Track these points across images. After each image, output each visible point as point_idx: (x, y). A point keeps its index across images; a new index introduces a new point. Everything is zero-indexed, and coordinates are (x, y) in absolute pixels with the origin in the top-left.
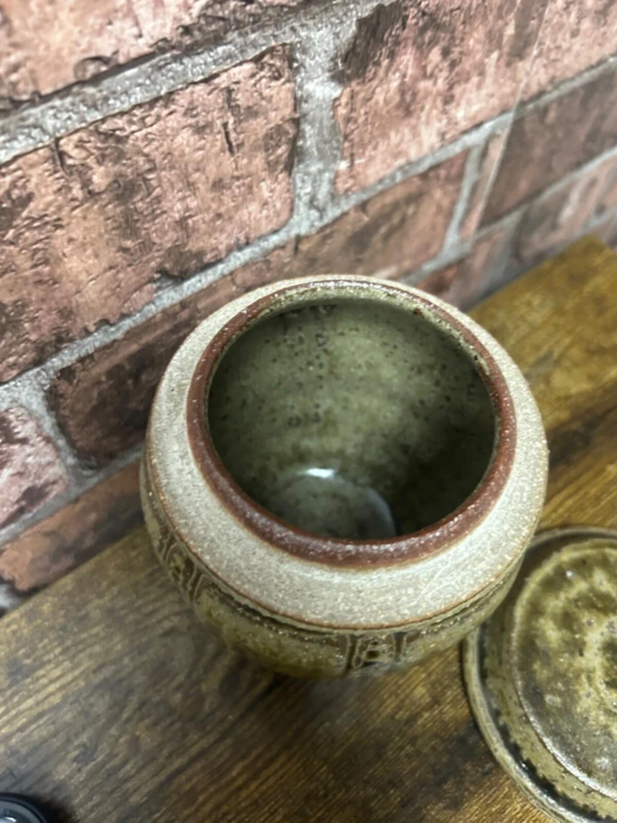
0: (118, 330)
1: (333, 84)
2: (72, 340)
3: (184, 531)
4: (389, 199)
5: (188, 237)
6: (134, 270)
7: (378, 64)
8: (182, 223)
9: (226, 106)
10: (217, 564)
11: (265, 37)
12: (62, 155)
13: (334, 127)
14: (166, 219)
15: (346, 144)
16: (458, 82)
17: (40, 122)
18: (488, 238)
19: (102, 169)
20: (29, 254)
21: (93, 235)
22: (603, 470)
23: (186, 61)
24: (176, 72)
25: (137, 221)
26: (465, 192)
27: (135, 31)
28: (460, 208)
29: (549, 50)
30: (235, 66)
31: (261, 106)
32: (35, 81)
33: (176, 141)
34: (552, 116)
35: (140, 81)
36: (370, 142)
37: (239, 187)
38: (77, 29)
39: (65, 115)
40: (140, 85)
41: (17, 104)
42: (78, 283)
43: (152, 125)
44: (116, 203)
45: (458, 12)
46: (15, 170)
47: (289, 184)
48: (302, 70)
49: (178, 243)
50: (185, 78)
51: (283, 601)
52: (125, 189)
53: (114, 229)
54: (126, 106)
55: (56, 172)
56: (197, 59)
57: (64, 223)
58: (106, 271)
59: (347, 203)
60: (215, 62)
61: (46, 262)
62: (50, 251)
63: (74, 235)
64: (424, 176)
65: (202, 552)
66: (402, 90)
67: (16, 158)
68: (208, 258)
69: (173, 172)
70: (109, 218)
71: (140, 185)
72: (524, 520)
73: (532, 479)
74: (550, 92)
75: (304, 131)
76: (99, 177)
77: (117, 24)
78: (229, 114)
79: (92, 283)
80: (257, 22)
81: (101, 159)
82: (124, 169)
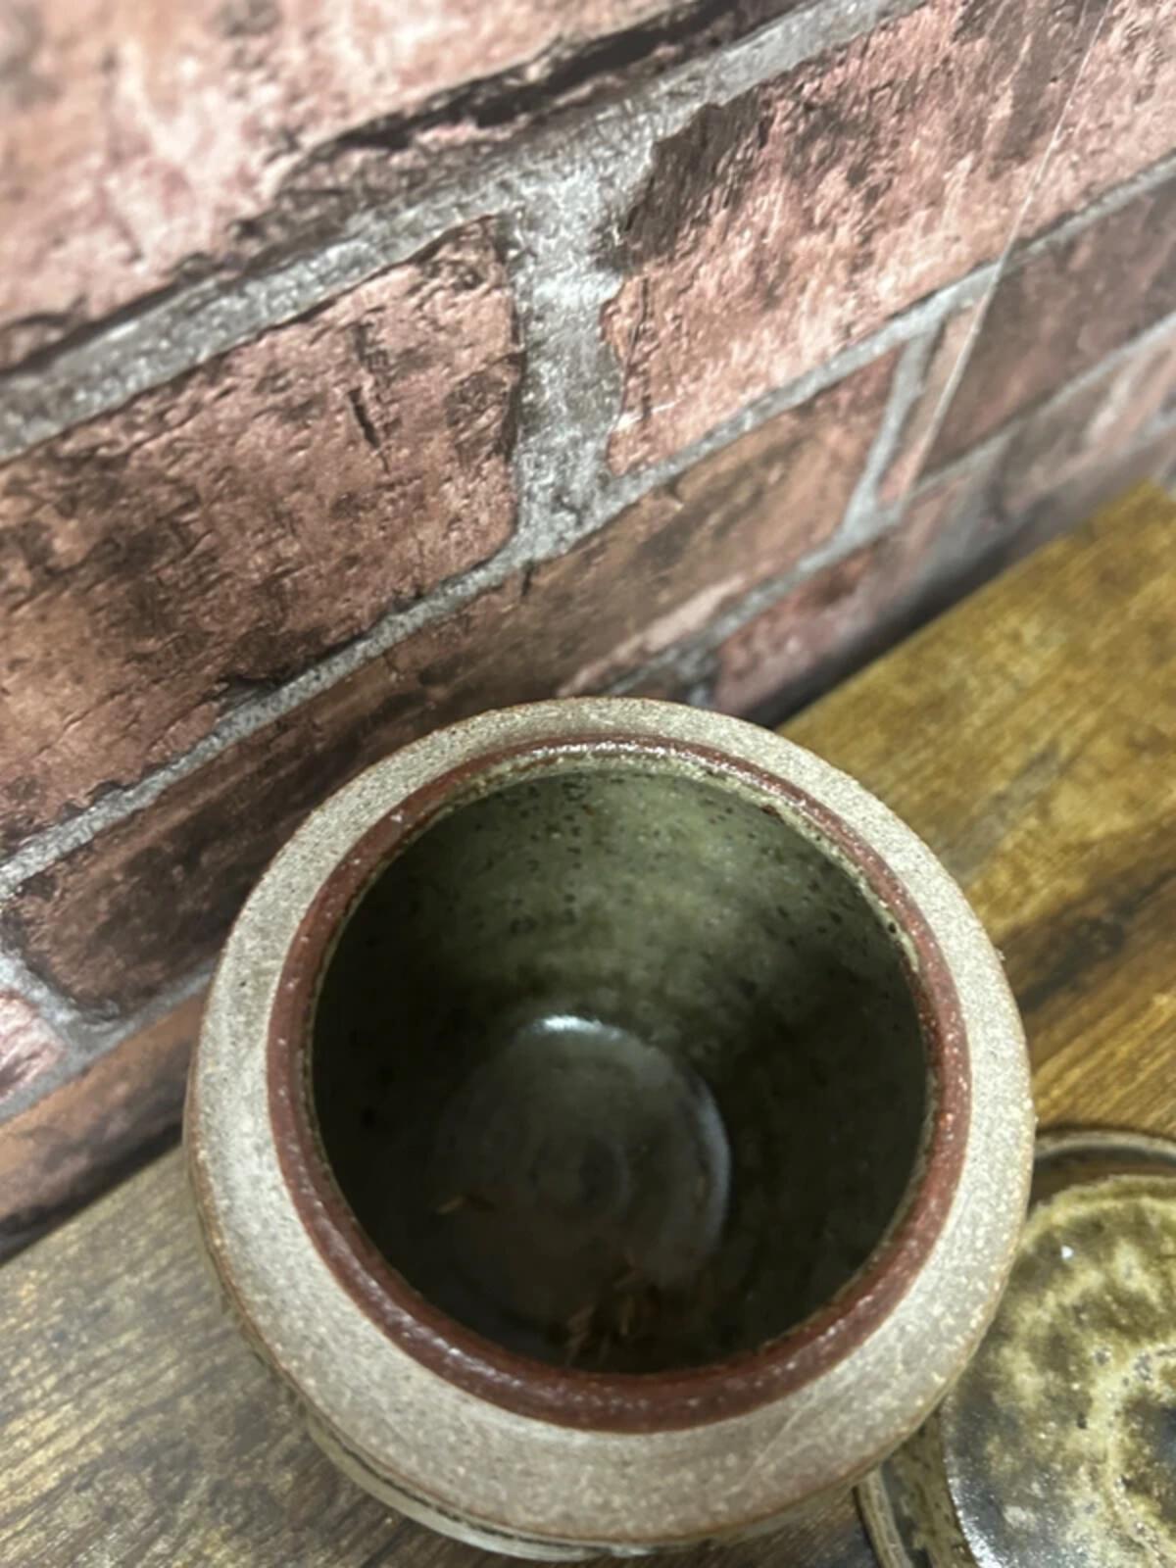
0: (141, 793)
1: (600, 276)
2: (40, 829)
3: (262, 1320)
4: (726, 464)
5: (283, 609)
6: (167, 688)
7: (705, 221)
8: (270, 586)
9: (354, 357)
10: (331, 1398)
11: (438, 213)
13: (605, 355)
14: (232, 586)
15: (633, 382)
16: (884, 227)
18: (937, 491)
19: (72, 524)
21: (66, 646)
22: (1147, 1005)
23: (252, 288)
24: (231, 314)
25: (167, 601)
26: (893, 421)
27: (122, 249)
28: (880, 452)
29: (1086, 134)
30: (373, 278)
31: (436, 345)
33: (240, 442)
34: (1083, 255)
35: (146, 345)
36: (686, 369)
37: (392, 502)
40: (148, 354)
42: (41, 733)
43: (182, 423)
44: (114, 578)
45: (888, 90)
47: (507, 476)
48: (529, 260)
49: (262, 624)
50: (252, 323)
51: (466, 1484)
52: (132, 550)
53: (113, 625)
54: (117, 398)
56: (279, 281)
58: (102, 701)
59: (636, 487)
60: (322, 279)
63: (21, 653)
64: (805, 410)
65: (300, 1370)
66: (757, 264)
68: (334, 635)
69: (240, 501)
70: (99, 609)
71: (166, 537)
72: (976, 1291)
73: (998, 1195)
74: (1083, 212)
75: (536, 374)
76: (66, 542)
77: (77, 245)
78: (362, 371)
79: (73, 726)
80: (417, 185)
81: (69, 507)
82: (123, 515)
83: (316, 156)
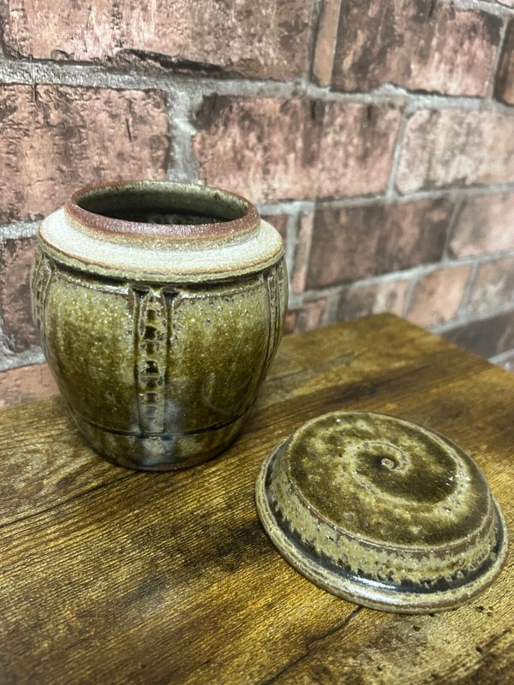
1: (191, 126)
2: (19, 219)
6: (65, 188)
7: (217, 126)
8: (97, 171)
9: (128, 109)
11: (151, 82)
12: (37, 93)
13: (192, 153)
14: (89, 163)
15: (201, 170)
16: (271, 162)
17: (29, 71)
19: (56, 112)
20: (7, 143)
21: (45, 151)
23: (108, 74)
24: (102, 77)
25: (72, 155)
27: (84, 48)
29: (330, 169)
30: (135, 89)
31: (148, 119)
32: (31, 49)
33: (99, 116)
34: (343, 219)
35: (83, 74)
36: (216, 176)
37: (134, 164)
38: (56, 35)
39: (43, 74)
40: (83, 76)
41: (21, 57)
42: (31, 179)
43: (87, 100)
44: (61, 137)
45: (263, 117)
46: (11, 90)
47: (165, 176)
48: (172, 109)
49: (94, 184)
50: (107, 83)
52: (67, 131)
53: (57, 153)
54: (74, 83)
55: (32, 101)
56: (114, 76)
57: (30, 134)
58: (48, 179)
60: (123, 82)
61: (15, 154)
62: (19, 147)
63: (34, 145)
66: (234, 150)
67: (13, 84)
69: (95, 134)
70: (55, 145)
71: (76, 133)
74: (338, 200)
75: (174, 147)
76: (54, 116)
77: (76, 41)
78: (130, 115)
79: (39, 183)
80: (147, 71)
81: (57, 107)
82: (68, 118)
83: (125, 51)
